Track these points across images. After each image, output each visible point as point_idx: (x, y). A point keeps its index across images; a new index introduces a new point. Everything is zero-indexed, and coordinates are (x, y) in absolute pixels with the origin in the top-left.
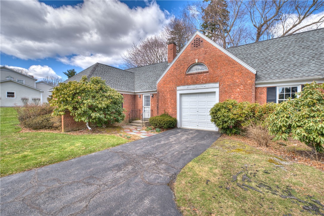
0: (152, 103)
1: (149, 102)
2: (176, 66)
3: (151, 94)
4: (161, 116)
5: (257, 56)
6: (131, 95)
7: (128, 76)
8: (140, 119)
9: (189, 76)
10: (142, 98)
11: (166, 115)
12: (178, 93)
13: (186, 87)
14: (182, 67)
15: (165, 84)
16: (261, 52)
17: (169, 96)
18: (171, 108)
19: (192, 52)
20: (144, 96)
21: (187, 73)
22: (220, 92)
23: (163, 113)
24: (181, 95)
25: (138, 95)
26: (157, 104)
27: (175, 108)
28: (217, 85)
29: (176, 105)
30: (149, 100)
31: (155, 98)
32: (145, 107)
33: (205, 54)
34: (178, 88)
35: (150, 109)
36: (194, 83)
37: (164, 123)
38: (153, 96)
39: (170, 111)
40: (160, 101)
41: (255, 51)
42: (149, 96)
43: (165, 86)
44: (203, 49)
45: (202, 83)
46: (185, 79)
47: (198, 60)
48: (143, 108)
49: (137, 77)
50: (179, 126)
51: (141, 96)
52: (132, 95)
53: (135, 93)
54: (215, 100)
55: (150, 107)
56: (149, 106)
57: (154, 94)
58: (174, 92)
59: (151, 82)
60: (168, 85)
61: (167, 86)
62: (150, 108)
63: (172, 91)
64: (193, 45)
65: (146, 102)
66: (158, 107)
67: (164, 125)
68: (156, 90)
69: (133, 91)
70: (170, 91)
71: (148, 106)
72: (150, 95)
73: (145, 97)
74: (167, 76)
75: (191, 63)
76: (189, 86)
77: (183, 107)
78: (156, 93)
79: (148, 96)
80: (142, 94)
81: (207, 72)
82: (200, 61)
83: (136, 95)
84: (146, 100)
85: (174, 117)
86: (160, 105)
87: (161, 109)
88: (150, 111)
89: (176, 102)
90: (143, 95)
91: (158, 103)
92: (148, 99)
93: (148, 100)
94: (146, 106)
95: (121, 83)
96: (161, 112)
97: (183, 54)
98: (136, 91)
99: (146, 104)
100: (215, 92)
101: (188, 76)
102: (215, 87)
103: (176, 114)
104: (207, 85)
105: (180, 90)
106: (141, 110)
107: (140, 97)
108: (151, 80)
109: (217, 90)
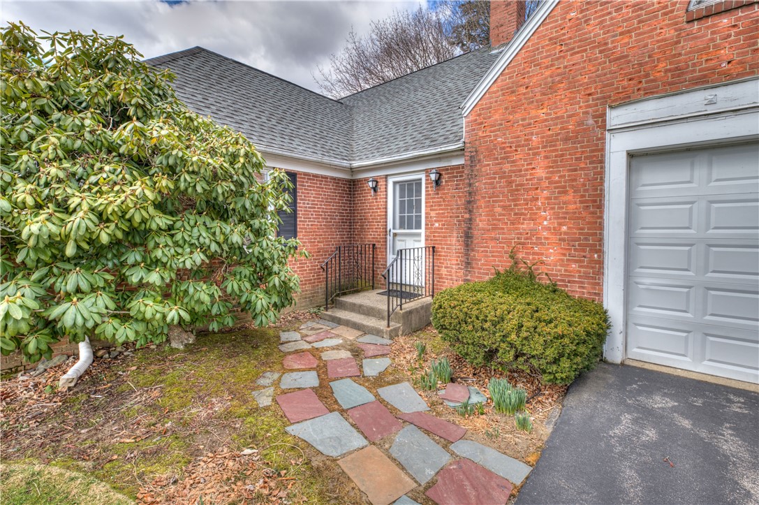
0: (433, 214)
1: (419, 210)
3: (427, 171)
6: (334, 179)
7: (328, 110)
8: (373, 288)
9: (725, 21)
10: (382, 195)
12: (617, 148)
15: (514, 110)
18: (554, 239)
20: (395, 183)
23: (504, 265)
25: (367, 180)
26: (467, 216)
27: (589, 242)
29: (597, 224)
30: (419, 201)
31: (449, 187)
32: (398, 231)
34: (616, 117)
35: (423, 244)
37: (551, 353)
38: (437, 182)
40: (482, 203)
42: (418, 182)
43: (518, 116)
48: (390, 238)
49: (362, 116)
50: (615, 352)
51: (382, 183)
52: (339, 179)
53: (352, 170)
55: (422, 231)
56: (418, 226)
57: (446, 169)
59: (423, 122)
60: (537, 108)
61: (533, 113)
62: (423, 238)
63: (566, 139)
65: (402, 210)
66: (467, 236)
67: (556, 361)
68: (459, 145)
69: (345, 163)
71: (410, 227)
72: (423, 176)
73: (398, 187)
76: (722, 93)
77: (642, 233)
78: (460, 161)
79: (410, 183)
80: (386, 176)
83: (359, 180)
84: (402, 203)
85: (579, 292)
86: (481, 222)
87: (491, 244)
88: (422, 253)
89: (593, 204)
90: (391, 181)
91: (470, 212)
92: (410, 195)
93: (410, 202)
94: (402, 226)
95: (292, 127)
96: (491, 261)
98: (356, 164)
99: (402, 218)
101: (710, 22)
103: (597, 276)
105: (635, 126)
106: (378, 245)
107: (375, 189)
108: (423, 113)
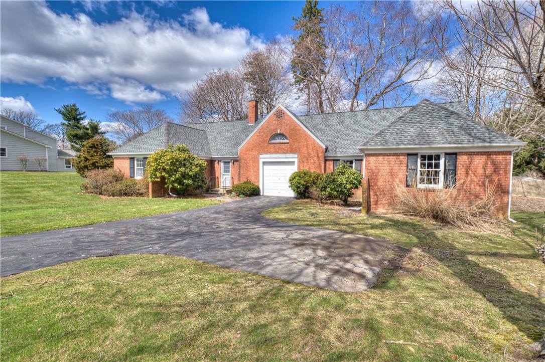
0: (232, 170)
1: (229, 168)
2: (259, 133)
3: (231, 160)
4: (244, 183)
5: (333, 129)
6: (207, 160)
8: (218, 188)
9: (272, 145)
10: (220, 165)
11: (248, 182)
12: (261, 161)
13: (268, 156)
14: (265, 135)
15: (247, 151)
16: (337, 125)
17: (251, 163)
18: (253, 175)
19: (274, 122)
21: (270, 142)
22: (299, 161)
23: (246, 180)
24: (264, 163)
25: (216, 160)
26: (239, 171)
27: (257, 176)
28: (296, 156)
29: (259, 173)
30: (229, 167)
31: (236, 164)
33: (287, 126)
34: (261, 156)
36: (277, 152)
37: (247, 190)
38: (233, 163)
39: (253, 179)
40: (242, 168)
41: (333, 123)
42: (229, 162)
43: (247, 153)
44: (284, 120)
45: (284, 153)
46: (268, 147)
47: (280, 130)
48: (222, 175)
50: (261, 194)
51: (220, 162)
52: (209, 160)
53: (212, 158)
54: (294, 169)
55: (230, 174)
56: (229, 172)
57: (235, 160)
58: (256, 160)
61: (250, 153)
62: (230, 176)
63: (255, 158)
64: (275, 116)
65: (225, 169)
66: (239, 175)
68: (237, 156)
69: (210, 156)
70: (252, 158)
71: (227, 173)
73: (224, 163)
74: (249, 142)
75: (274, 133)
76: (272, 155)
78: (237, 159)
79: (227, 162)
81: (288, 143)
82: (282, 132)
83: (214, 160)
84: (225, 167)
85: (256, 184)
86: (242, 172)
87: (243, 176)
88: (230, 178)
89: (258, 169)
90: (222, 161)
92: (227, 165)
94: (225, 173)
96: (243, 180)
97: (266, 123)
98: (213, 156)
99: (225, 171)
100: (294, 162)
102: (294, 158)
103: (258, 181)
104: (288, 155)
105: (264, 158)
106: (219, 177)
107: (218, 163)
109: (296, 160)
